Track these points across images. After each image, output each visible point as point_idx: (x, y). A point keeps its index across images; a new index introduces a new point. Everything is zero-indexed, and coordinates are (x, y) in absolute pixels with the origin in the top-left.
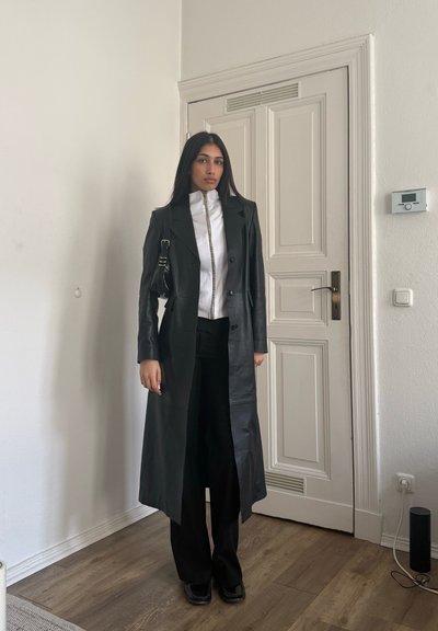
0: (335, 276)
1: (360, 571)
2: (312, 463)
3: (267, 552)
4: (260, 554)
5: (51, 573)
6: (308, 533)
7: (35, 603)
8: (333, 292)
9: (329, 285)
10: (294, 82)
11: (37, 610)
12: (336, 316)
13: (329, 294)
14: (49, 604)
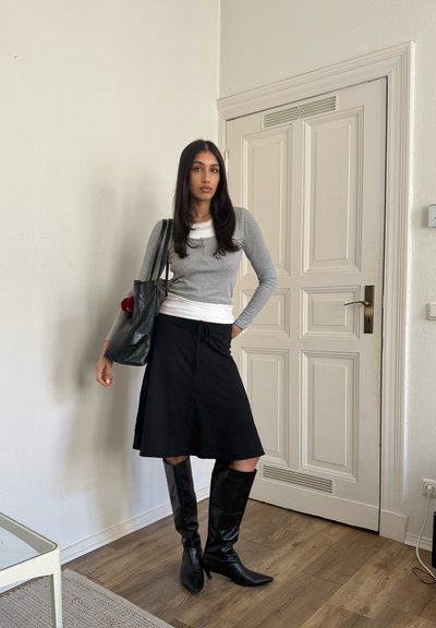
0: (369, 290)
1: (384, 566)
2: (340, 466)
3: (296, 545)
4: (289, 546)
5: (103, 553)
6: (335, 530)
7: (90, 577)
8: (366, 306)
9: (363, 299)
10: (332, 95)
11: (92, 584)
12: (368, 329)
13: (362, 308)
14: (102, 579)
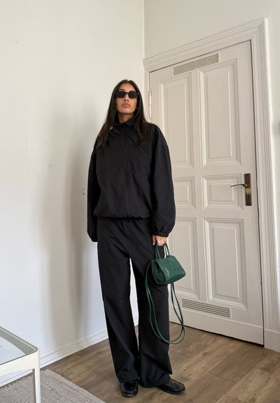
0: (247, 177)
1: (266, 369)
2: (235, 299)
3: (205, 354)
4: (200, 355)
5: (72, 359)
6: (233, 343)
7: (63, 376)
8: (246, 187)
9: (243, 183)
11: (64, 380)
12: (248, 203)
13: (244, 188)
14: (71, 377)
